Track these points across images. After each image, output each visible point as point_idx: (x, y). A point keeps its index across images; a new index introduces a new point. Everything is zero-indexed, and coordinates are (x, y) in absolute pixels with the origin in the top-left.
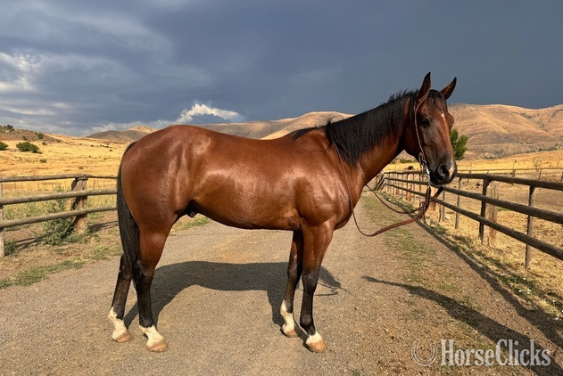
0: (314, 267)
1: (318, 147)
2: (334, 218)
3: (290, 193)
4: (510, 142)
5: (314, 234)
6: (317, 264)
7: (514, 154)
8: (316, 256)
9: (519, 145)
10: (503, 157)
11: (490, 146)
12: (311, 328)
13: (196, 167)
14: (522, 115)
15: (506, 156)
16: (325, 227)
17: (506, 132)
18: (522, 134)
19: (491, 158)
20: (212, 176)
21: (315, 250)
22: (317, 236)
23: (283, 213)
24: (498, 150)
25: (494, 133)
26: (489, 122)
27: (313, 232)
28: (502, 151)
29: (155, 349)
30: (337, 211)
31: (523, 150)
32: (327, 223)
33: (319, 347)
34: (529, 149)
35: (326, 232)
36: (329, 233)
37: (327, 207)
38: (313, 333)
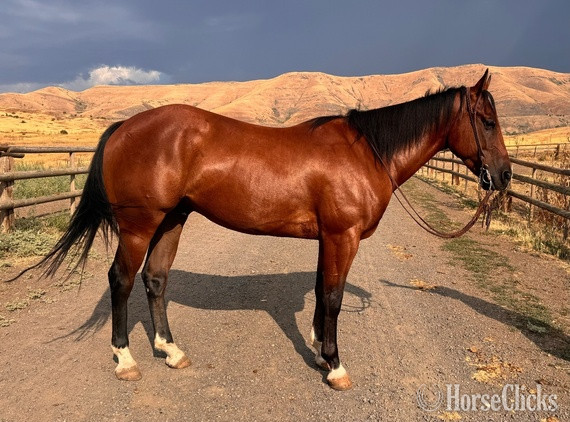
0: (337, 284)
1: (342, 139)
2: (360, 224)
3: (303, 192)
4: (537, 113)
5: (336, 244)
6: (341, 280)
7: (542, 128)
8: (339, 270)
9: (548, 117)
10: (529, 132)
11: (513, 119)
12: (335, 360)
13: (191, 159)
14: (551, 80)
15: (532, 131)
16: (349, 236)
17: (533, 101)
18: (551, 104)
19: (514, 133)
20: (208, 171)
21: (337, 263)
22: (339, 246)
23: (296, 217)
24: (523, 123)
25: (518, 103)
26: (512, 88)
27: (334, 241)
28: (528, 125)
29: (123, 376)
30: (364, 216)
31: (552, 123)
32: (352, 231)
33: (342, 384)
34: (559, 123)
35: (351, 240)
36: (355, 241)
37: (351, 210)
38: (336, 367)
